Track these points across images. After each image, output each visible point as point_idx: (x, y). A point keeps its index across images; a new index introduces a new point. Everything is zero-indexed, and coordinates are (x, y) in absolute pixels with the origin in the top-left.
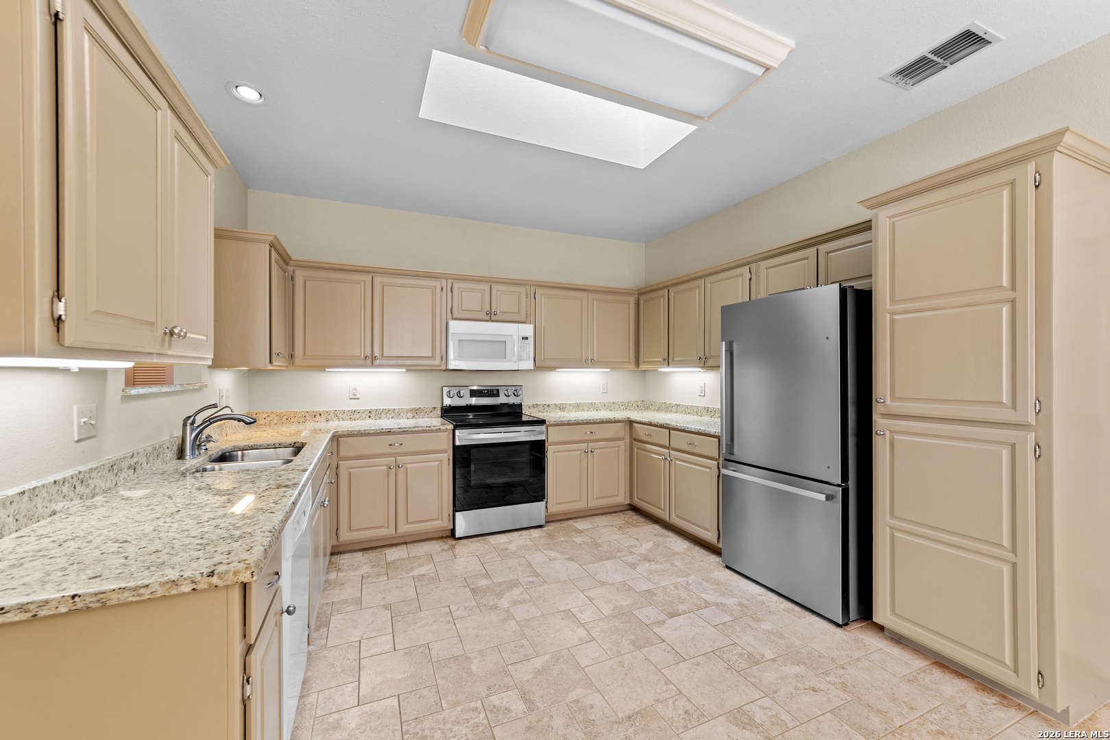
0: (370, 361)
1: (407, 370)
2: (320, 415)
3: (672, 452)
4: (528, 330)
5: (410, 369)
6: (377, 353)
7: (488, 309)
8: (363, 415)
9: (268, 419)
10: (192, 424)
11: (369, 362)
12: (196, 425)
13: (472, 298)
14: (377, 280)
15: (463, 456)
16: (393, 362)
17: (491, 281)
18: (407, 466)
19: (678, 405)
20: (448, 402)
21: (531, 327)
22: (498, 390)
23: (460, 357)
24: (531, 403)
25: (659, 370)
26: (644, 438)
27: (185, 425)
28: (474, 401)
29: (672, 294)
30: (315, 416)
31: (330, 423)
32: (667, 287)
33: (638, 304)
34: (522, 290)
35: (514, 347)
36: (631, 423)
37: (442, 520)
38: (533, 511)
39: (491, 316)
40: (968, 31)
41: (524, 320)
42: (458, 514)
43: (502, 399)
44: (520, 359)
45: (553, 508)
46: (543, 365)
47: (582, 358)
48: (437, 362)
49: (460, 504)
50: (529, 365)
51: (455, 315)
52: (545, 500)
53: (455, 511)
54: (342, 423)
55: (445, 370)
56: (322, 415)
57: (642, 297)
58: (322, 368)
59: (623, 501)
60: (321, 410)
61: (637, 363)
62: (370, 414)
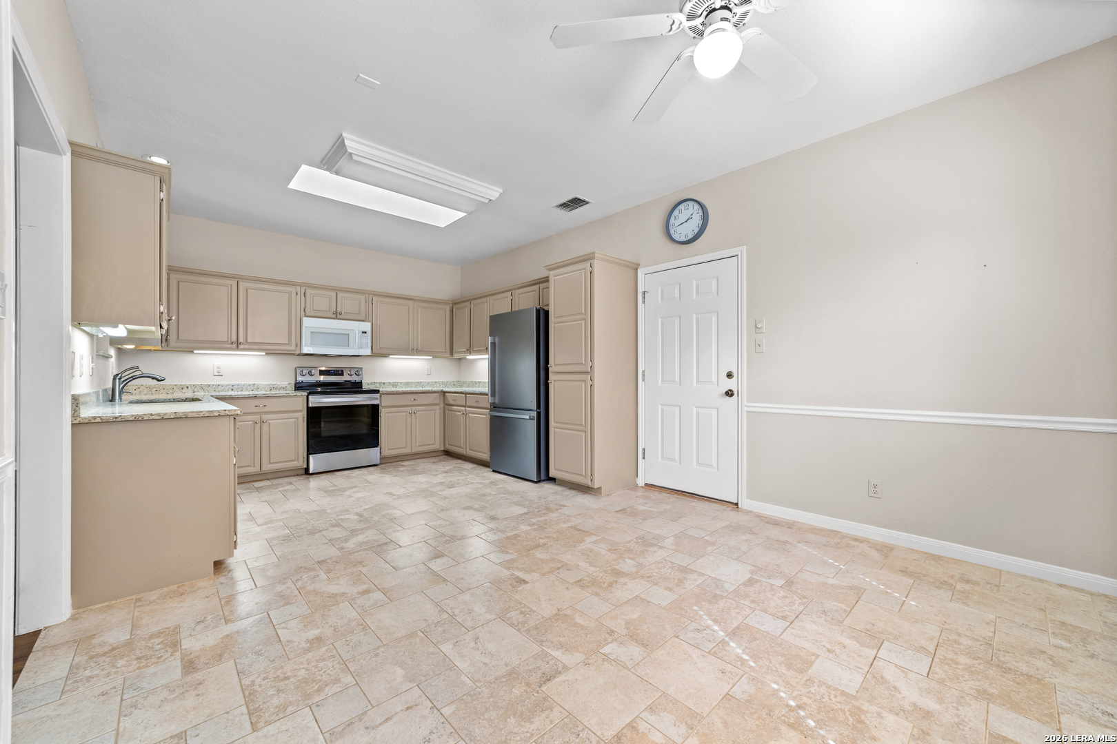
0: (237, 345)
1: (267, 354)
2: (187, 387)
3: (467, 409)
4: (367, 326)
5: (269, 353)
6: (241, 340)
7: (335, 310)
8: (226, 388)
9: (139, 390)
10: (120, 379)
11: (235, 346)
12: (122, 380)
13: (322, 301)
14: (241, 284)
15: (314, 415)
16: (255, 347)
17: (337, 290)
18: (270, 421)
19: (480, 382)
20: (300, 379)
21: (369, 324)
22: (342, 371)
23: (312, 344)
24: (370, 381)
25: (468, 357)
26: (452, 402)
27: (114, 379)
28: (322, 378)
29: (472, 306)
30: (182, 389)
31: (197, 394)
32: (469, 300)
33: (452, 311)
34: (363, 298)
35: (356, 338)
36: (444, 393)
37: (298, 461)
38: (371, 454)
39: (337, 315)
40: (576, 198)
41: (363, 319)
42: (311, 456)
43: (346, 378)
44: (360, 347)
45: (386, 453)
46: (379, 353)
47: (409, 348)
48: (293, 347)
49: (311, 450)
50: (368, 352)
51: (308, 314)
52: (379, 446)
53: (309, 453)
54: (208, 393)
55: (298, 355)
56: (189, 388)
57: (455, 305)
58: (190, 350)
59: (438, 447)
60: (188, 383)
61: (452, 353)
62: (233, 387)
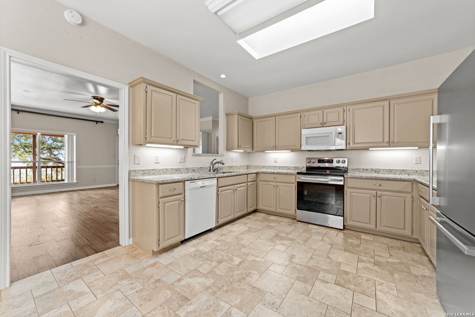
0: (275, 148)
4: (342, 129)
5: (292, 151)
7: (322, 121)
8: (278, 168)
13: (314, 118)
14: (277, 118)
17: (322, 108)
18: (280, 186)
20: (308, 164)
21: (344, 127)
22: (333, 160)
24: (355, 168)
26: (420, 194)
31: (268, 170)
34: (341, 109)
36: (417, 183)
39: (323, 125)
43: (334, 164)
45: (350, 222)
46: (354, 147)
48: (299, 147)
50: (344, 147)
54: (271, 170)
56: (266, 167)
58: (263, 151)
60: (266, 165)
62: (280, 167)
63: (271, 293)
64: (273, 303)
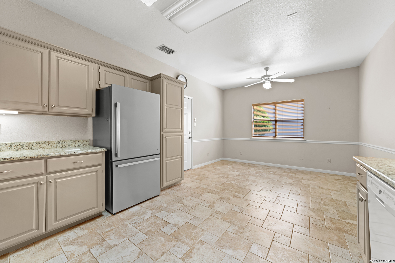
63: (218, 218)
64: (217, 214)
